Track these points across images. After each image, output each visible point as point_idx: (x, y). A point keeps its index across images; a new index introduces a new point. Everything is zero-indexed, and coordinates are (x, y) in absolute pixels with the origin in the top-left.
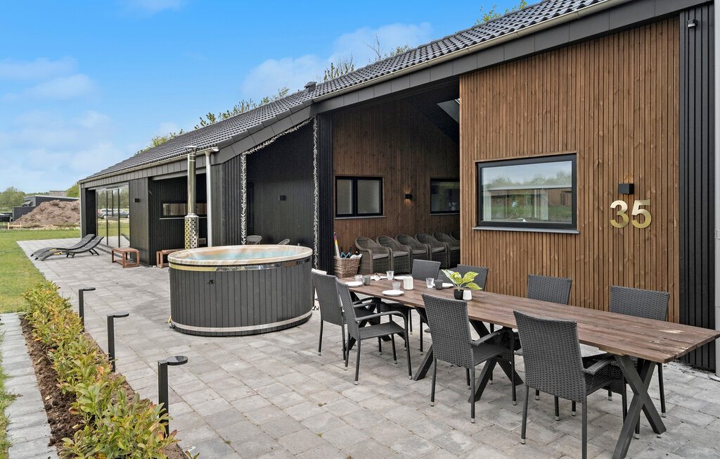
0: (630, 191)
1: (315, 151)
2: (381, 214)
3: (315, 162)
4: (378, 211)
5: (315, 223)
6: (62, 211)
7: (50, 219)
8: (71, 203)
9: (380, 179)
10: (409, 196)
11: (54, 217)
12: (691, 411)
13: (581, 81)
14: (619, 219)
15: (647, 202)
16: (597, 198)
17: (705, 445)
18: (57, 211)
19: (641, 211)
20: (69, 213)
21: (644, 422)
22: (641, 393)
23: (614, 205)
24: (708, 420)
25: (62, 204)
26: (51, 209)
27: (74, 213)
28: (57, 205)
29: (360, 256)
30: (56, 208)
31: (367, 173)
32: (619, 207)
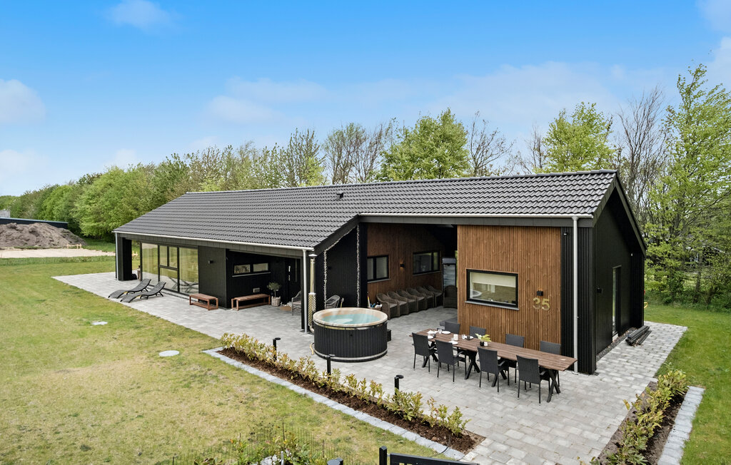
0: (541, 294)
1: (358, 244)
2: (388, 278)
3: (358, 251)
4: (385, 276)
5: (358, 288)
6: (20, 234)
7: (9, 242)
8: (28, 226)
9: (387, 256)
10: (402, 266)
11: (13, 239)
12: (568, 386)
13: (520, 242)
14: (536, 305)
15: (548, 300)
16: (527, 295)
17: (573, 396)
18: (15, 234)
19: (546, 303)
20: (27, 235)
21: (555, 390)
22: (554, 380)
23: (534, 299)
24: (573, 388)
25: (19, 227)
26: (9, 231)
27: (32, 235)
28: (15, 228)
29: (381, 305)
30: (14, 231)
31: (381, 253)
32: (536, 300)
